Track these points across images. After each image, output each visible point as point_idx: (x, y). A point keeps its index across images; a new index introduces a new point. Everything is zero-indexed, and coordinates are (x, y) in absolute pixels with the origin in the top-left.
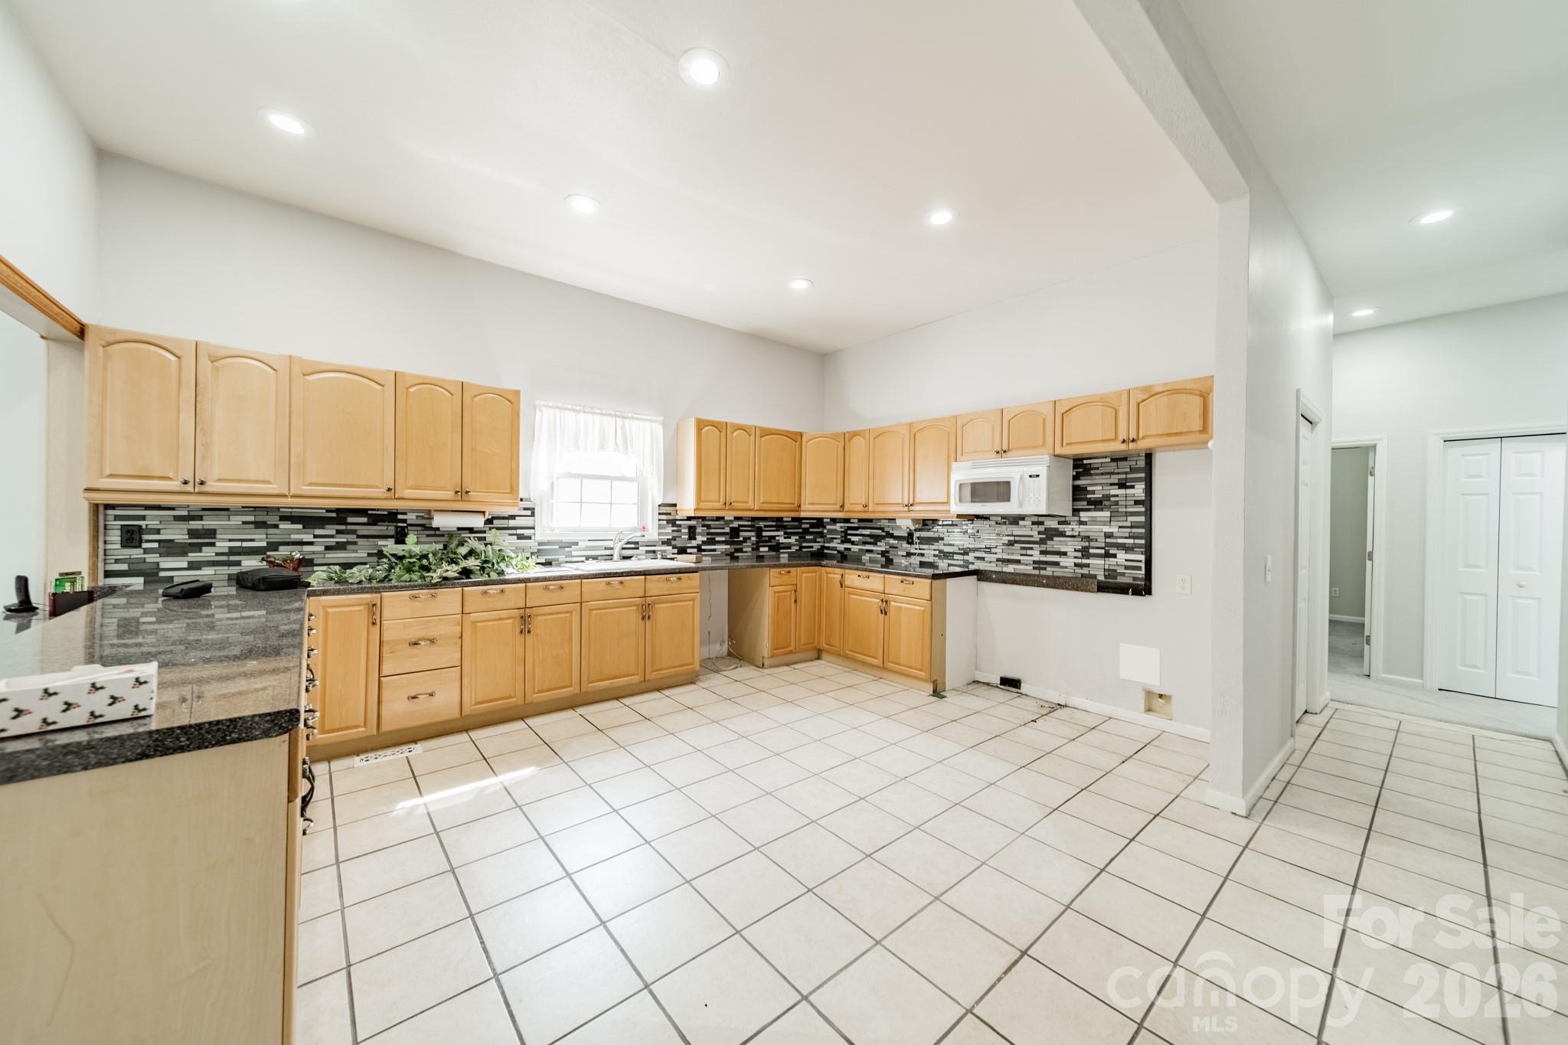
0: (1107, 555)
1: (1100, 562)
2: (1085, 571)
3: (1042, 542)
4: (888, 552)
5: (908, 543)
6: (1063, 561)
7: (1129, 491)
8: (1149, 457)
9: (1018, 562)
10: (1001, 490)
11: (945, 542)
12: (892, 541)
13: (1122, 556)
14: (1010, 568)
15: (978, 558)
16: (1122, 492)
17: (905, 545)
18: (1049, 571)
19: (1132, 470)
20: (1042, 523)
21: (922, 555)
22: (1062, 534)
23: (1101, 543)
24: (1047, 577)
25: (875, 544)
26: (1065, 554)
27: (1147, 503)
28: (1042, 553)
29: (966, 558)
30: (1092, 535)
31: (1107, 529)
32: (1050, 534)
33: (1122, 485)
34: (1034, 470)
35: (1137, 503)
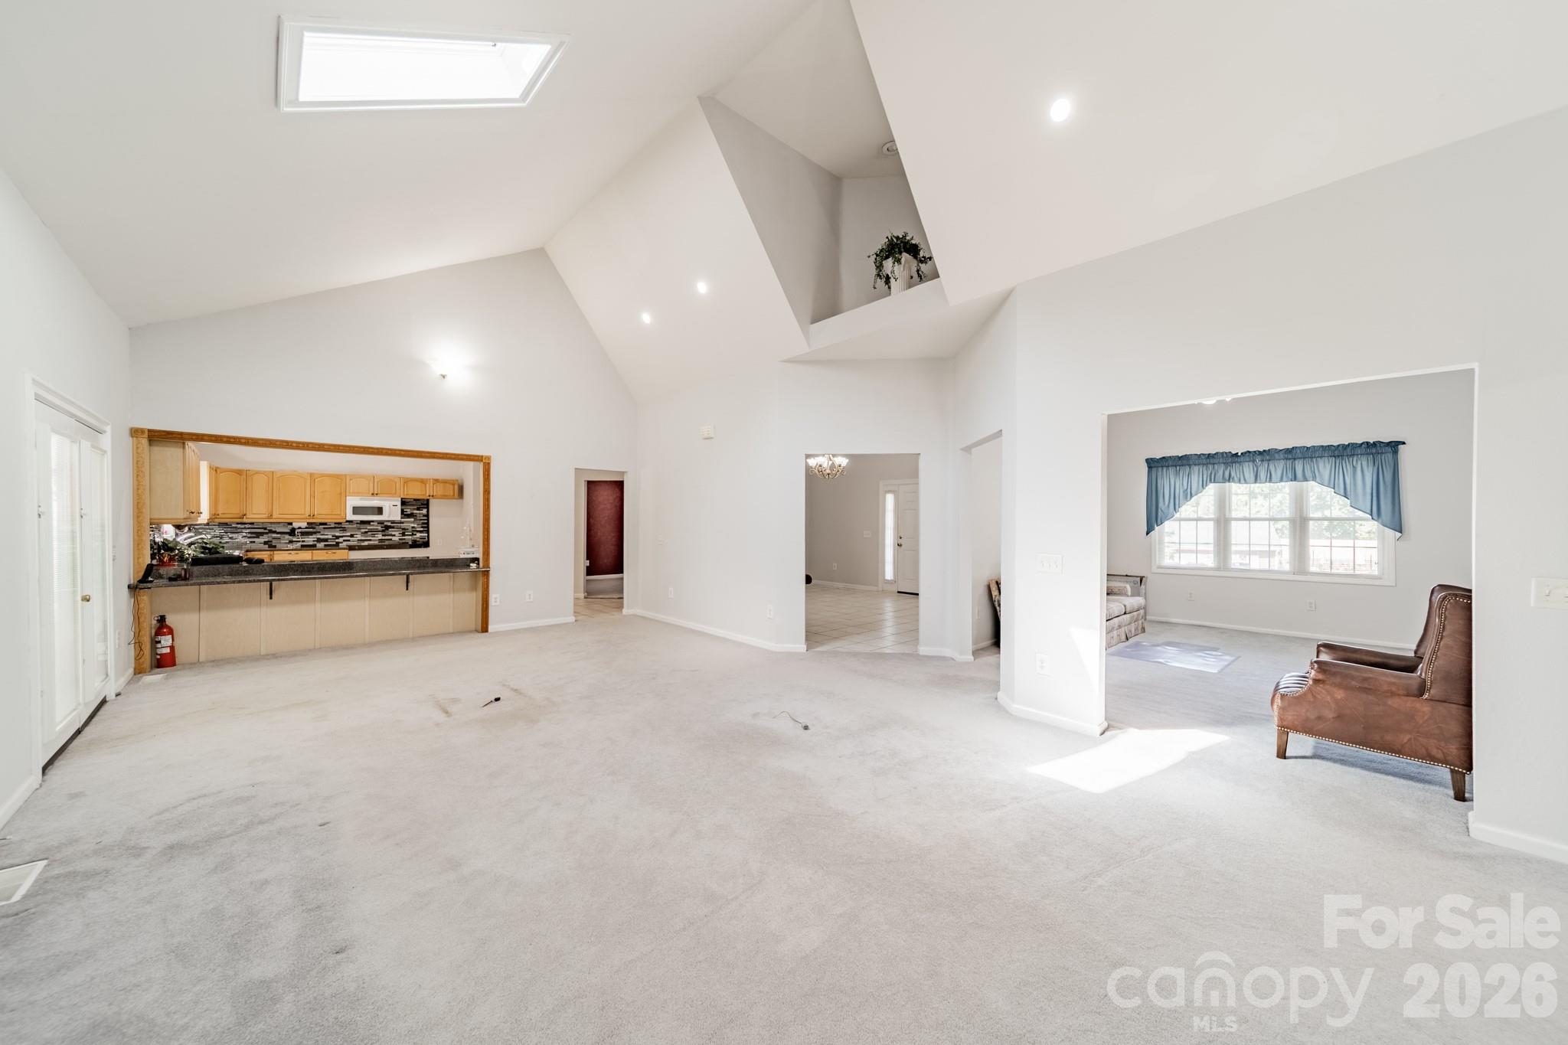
0: (413, 534)
1: (410, 537)
2: (404, 541)
3: (383, 531)
4: (271, 541)
5: (290, 535)
6: (394, 538)
7: (421, 512)
8: (428, 500)
9: (370, 540)
10: (380, 511)
11: (322, 533)
12: (275, 535)
13: (418, 535)
14: (366, 543)
15: (344, 540)
16: (418, 512)
17: (287, 537)
18: (387, 543)
19: (422, 504)
20: (383, 523)
21: (303, 541)
22: (393, 527)
23: (410, 529)
24: (386, 545)
25: (258, 537)
26: (394, 535)
27: (427, 515)
28: (383, 535)
29: (337, 540)
30: (406, 527)
31: (413, 525)
32: (387, 528)
33: (418, 509)
34: (395, 503)
35: (424, 516)
